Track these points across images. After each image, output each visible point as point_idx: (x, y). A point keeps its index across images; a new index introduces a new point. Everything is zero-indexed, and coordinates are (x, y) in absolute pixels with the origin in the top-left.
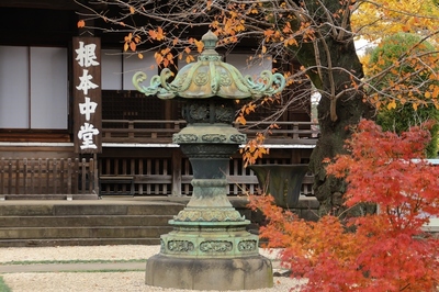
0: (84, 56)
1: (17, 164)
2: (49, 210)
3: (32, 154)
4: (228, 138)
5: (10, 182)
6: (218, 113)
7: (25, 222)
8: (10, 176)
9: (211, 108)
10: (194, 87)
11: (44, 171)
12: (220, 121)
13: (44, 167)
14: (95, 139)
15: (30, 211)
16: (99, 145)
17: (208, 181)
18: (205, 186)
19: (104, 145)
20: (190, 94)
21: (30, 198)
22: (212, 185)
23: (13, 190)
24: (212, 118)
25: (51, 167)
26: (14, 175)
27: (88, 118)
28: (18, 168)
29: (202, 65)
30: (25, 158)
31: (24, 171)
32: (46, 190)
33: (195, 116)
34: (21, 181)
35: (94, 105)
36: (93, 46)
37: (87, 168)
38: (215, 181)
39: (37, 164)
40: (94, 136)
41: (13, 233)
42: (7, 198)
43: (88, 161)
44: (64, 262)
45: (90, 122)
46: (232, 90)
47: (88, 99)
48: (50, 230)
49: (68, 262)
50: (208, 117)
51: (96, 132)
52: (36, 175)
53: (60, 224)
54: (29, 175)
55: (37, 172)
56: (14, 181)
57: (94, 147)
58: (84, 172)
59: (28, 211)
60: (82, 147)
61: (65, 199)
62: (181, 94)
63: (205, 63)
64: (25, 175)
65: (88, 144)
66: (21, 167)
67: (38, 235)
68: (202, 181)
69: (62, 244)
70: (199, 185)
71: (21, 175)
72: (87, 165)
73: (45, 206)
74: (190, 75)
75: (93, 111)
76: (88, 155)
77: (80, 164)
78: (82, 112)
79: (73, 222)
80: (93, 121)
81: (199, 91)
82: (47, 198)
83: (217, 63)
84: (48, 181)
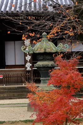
0: (27, 43)
1: (8, 75)
2: (16, 88)
3: (15, 72)
4: (50, 65)
5: (7, 80)
6: (47, 57)
7: (9, 92)
8: (7, 78)
9: (45, 56)
10: (39, 49)
11: (16, 77)
12: (48, 60)
13: (16, 76)
14: (31, 67)
15: (11, 89)
16: (32, 69)
17: (45, 78)
18: (44, 80)
19: (33, 69)
20: (37, 52)
21: (12, 85)
22: (46, 80)
23: (8, 83)
24: (45, 59)
25: (18, 76)
26: (8, 78)
27: (28, 61)
28: (9, 76)
29: (42, 43)
30: (11, 74)
31: (10, 77)
32: (17, 82)
33: (40, 59)
34: (10, 80)
35: (30, 57)
36: (29, 40)
37: (28, 76)
38: (47, 78)
39: (14, 75)
40: (30, 66)
41: (5, 95)
42: (6, 85)
43: (28, 73)
44: (14, 104)
45: (29, 62)
46: (51, 50)
47: (28, 55)
48: (16, 94)
49: (15, 104)
50: (44, 59)
51: (31, 65)
52: (14, 78)
53: (19, 92)
54: (12, 78)
55: (14, 77)
56: (8, 80)
57: (30, 69)
58: (28, 77)
59: (10, 89)
60: (27, 69)
61: (22, 85)
62: (35, 52)
63: (43, 42)
64: (11, 78)
65: (29, 69)
66: (10, 76)
67: (12, 96)
68: (43, 78)
69: (19, 98)
70: (42, 80)
71: (10, 78)
72: (28, 75)
73: (15, 87)
74: (38, 46)
75: (30, 59)
76: (29, 72)
77: (26, 75)
78: (27, 59)
79: (22, 92)
80: (30, 62)
81: (40, 51)
82: (17, 85)
83: (47, 42)
84: (17, 80)
